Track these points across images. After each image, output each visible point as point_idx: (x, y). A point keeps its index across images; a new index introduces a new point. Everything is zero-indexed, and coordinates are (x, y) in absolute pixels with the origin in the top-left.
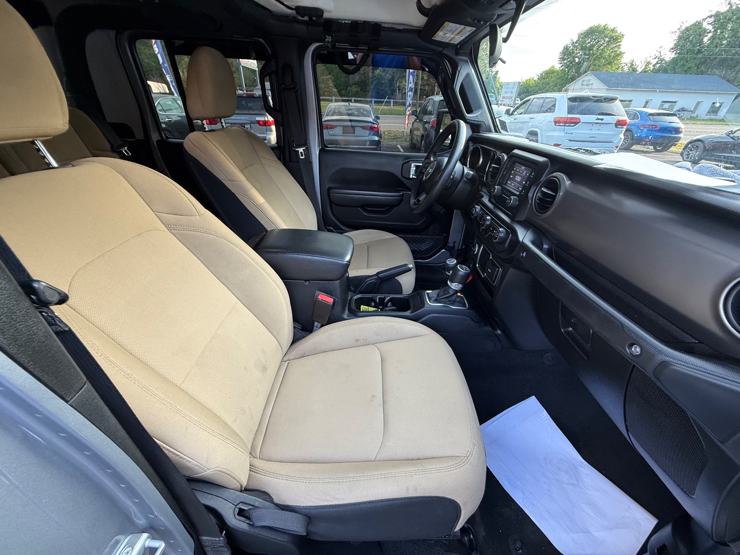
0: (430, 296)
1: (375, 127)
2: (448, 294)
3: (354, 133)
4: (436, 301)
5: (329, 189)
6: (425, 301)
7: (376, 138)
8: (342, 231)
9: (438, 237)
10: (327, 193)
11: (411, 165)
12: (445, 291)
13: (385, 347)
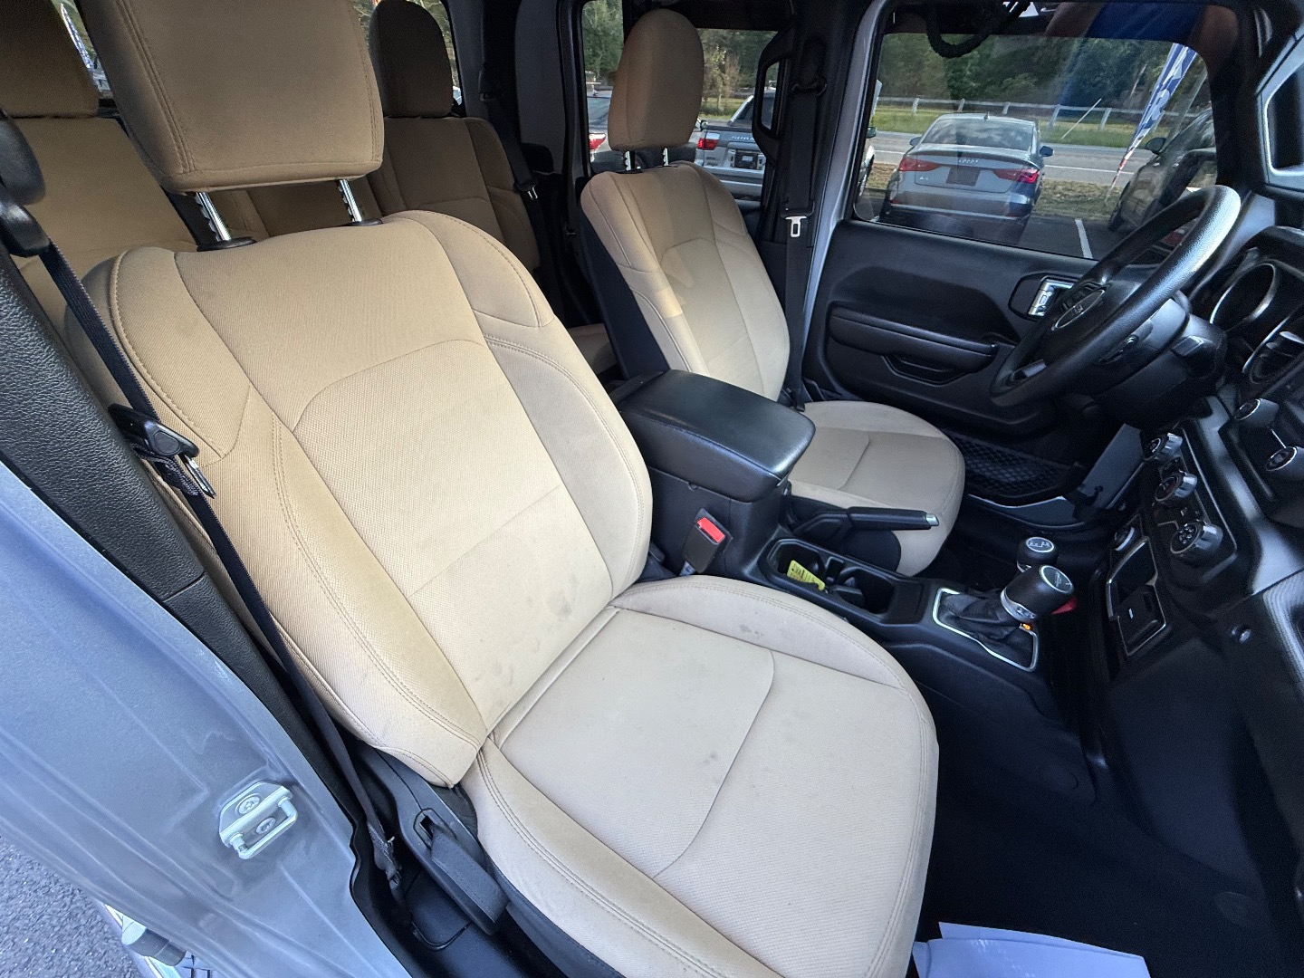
0: (946, 603)
1: (1030, 174)
2: (989, 617)
3: (973, 184)
4: (956, 620)
5: (834, 305)
6: (929, 607)
7: (1024, 200)
8: (834, 395)
9: (1056, 465)
10: (826, 311)
11: (1042, 284)
12: (987, 606)
13: (790, 667)
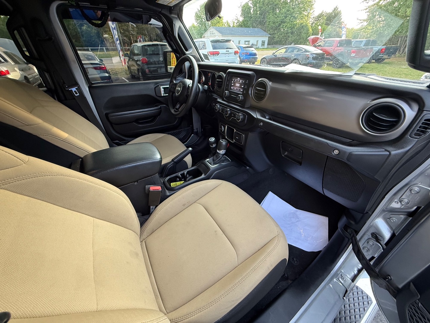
0: (210, 162)
1: (103, 67)
2: (219, 158)
4: (214, 164)
6: (209, 166)
7: (106, 75)
9: (188, 128)
10: (106, 118)
11: (160, 88)
12: (216, 156)
